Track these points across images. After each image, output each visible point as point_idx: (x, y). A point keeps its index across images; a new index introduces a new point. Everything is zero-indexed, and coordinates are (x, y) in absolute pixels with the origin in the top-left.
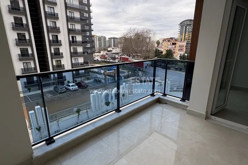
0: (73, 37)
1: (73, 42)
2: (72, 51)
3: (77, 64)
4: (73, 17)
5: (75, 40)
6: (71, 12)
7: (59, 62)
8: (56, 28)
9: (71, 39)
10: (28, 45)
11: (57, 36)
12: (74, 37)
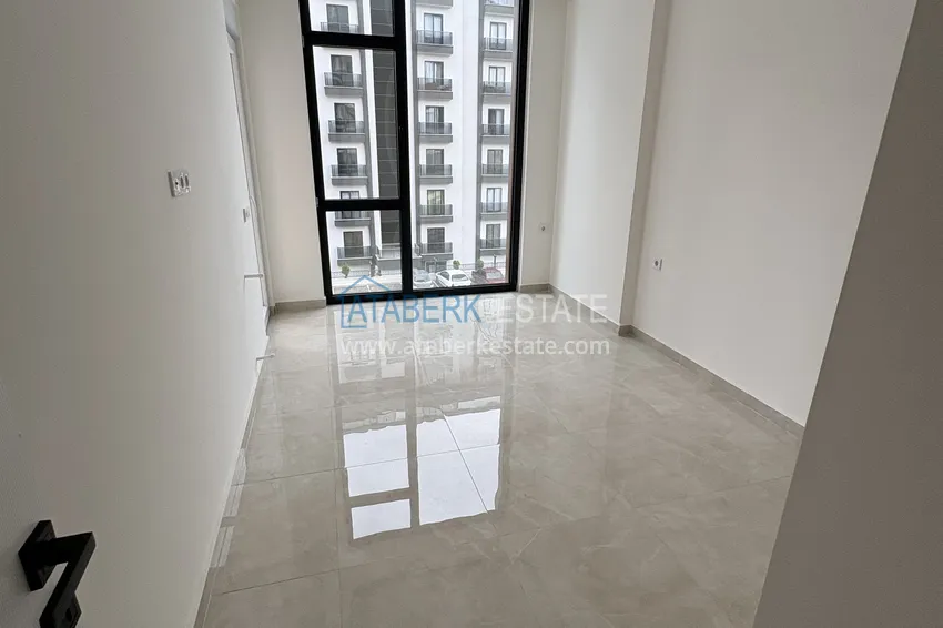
0: (492, 113)
1: (492, 130)
2: (484, 161)
3: (496, 208)
4: (502, 42)
5: (498, 123)
6: (497, 24)
7: (438, 194)
8: (442, 84)
9: (485, 121)
10: (357, 141)
11: (441, 109)
12: (498, 114)
